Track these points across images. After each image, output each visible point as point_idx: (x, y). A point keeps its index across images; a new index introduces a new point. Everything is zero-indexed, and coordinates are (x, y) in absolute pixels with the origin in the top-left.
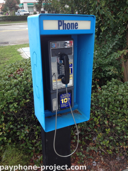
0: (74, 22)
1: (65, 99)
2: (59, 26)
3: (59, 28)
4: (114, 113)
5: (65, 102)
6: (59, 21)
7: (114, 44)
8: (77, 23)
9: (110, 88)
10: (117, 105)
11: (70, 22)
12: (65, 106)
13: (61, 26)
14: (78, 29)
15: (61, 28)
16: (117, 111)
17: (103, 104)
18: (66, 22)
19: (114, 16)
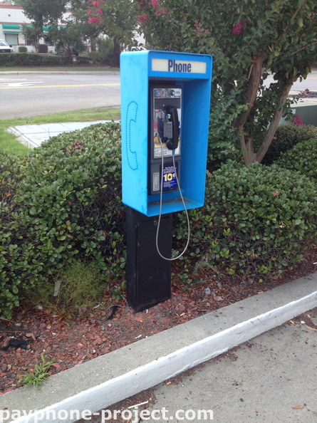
0: (187, 63)
1: (169, 175)
2: (170, 67)
3: (169, 70)
4: (236, 203)
5: (169, 180)
6: (169, 61)
7: (230, 104)
8: (189, 64)
9: (227, 173)
10: (239, 192)
11: (182, 62)
12: (170, 185)
13: (171, 67)
14: (191, 72)
15: (172, 69)
16: (240, 200)
17: (219, 192)
18: (178, 62)
19: (228, 59)
